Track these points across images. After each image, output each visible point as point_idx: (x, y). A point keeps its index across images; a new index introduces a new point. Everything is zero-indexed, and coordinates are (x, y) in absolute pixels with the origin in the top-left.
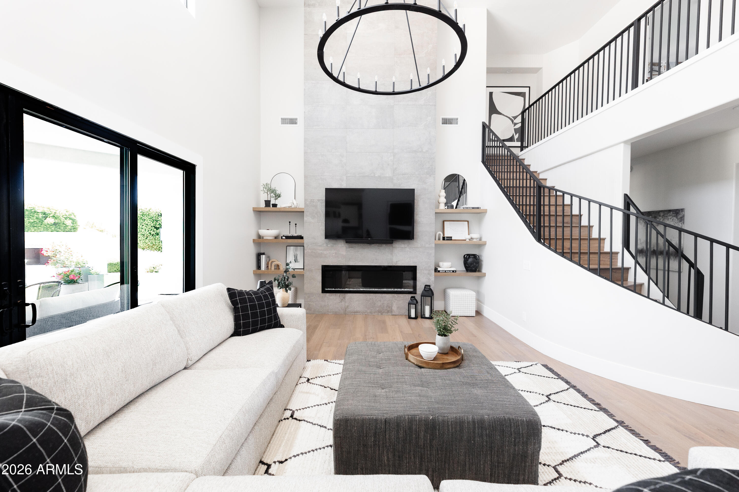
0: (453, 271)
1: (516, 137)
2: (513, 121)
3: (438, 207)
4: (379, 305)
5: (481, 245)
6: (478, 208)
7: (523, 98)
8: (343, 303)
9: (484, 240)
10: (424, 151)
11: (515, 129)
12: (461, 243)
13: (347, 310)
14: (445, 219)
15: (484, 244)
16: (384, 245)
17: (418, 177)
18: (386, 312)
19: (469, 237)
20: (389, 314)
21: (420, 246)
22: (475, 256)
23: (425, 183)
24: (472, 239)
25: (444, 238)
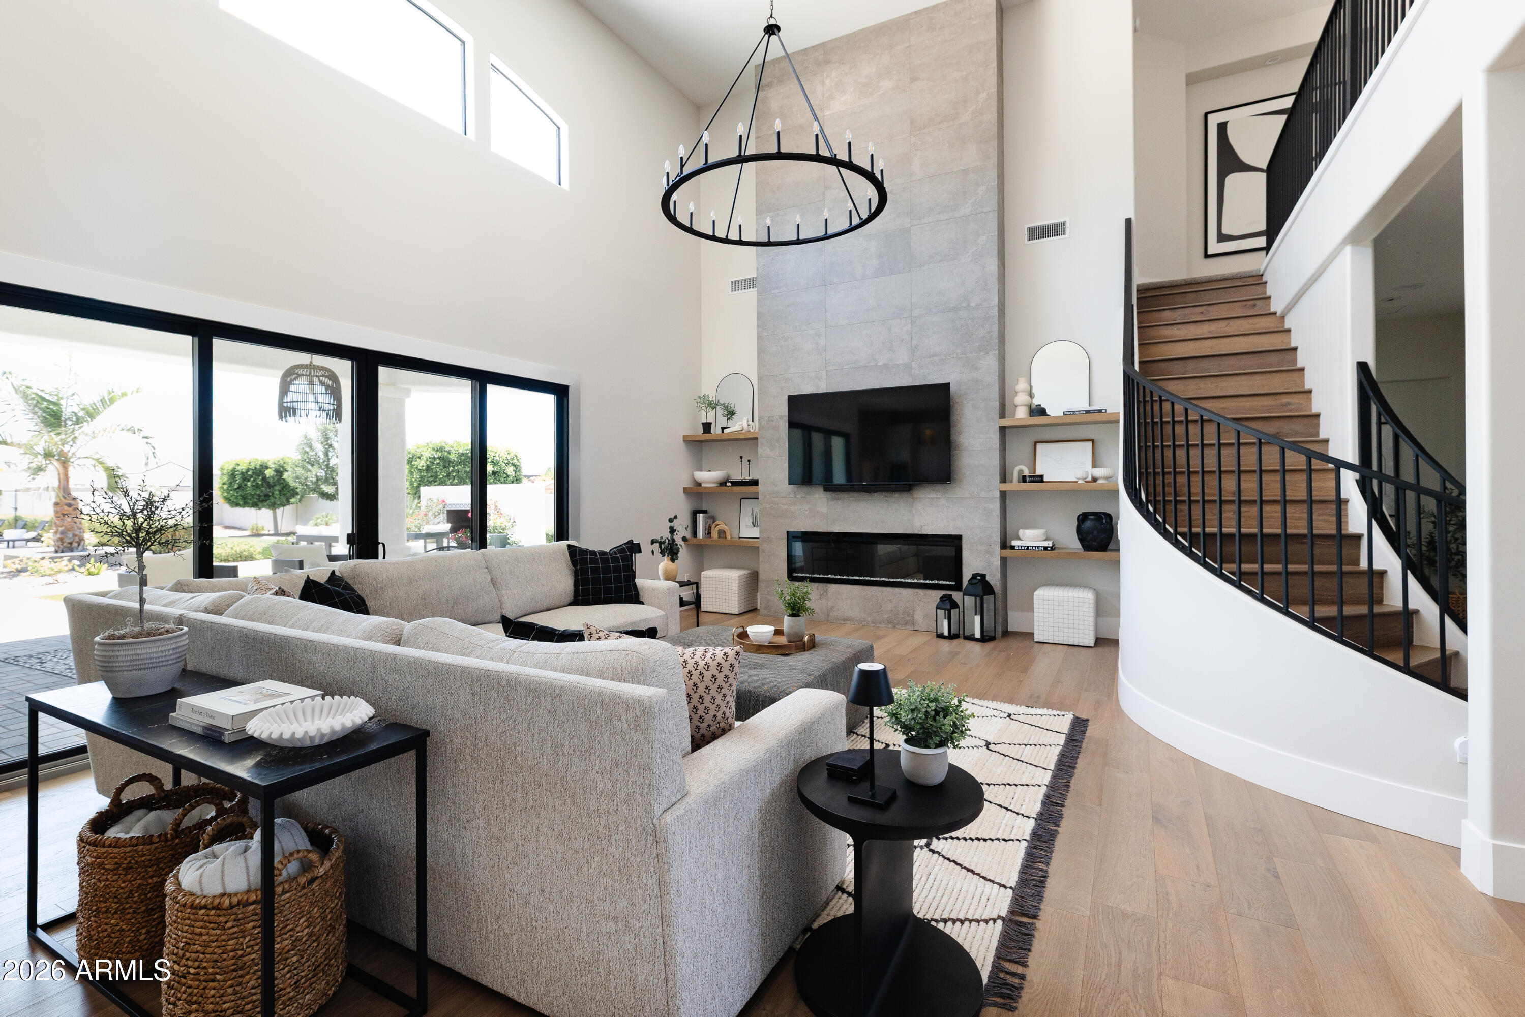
4: (889, 608)
8: (824, 601)
12: (1066, 489)
13: (831, 614)
15: (1117, 489)
16: (897, 495)
17: (960, 358)
18: (903, 623)
20: (907, 627)
21: (967, 495)
22: (1099, 516)
23: (976, 369)
24: (1093, 477)
25: (1023, 479)
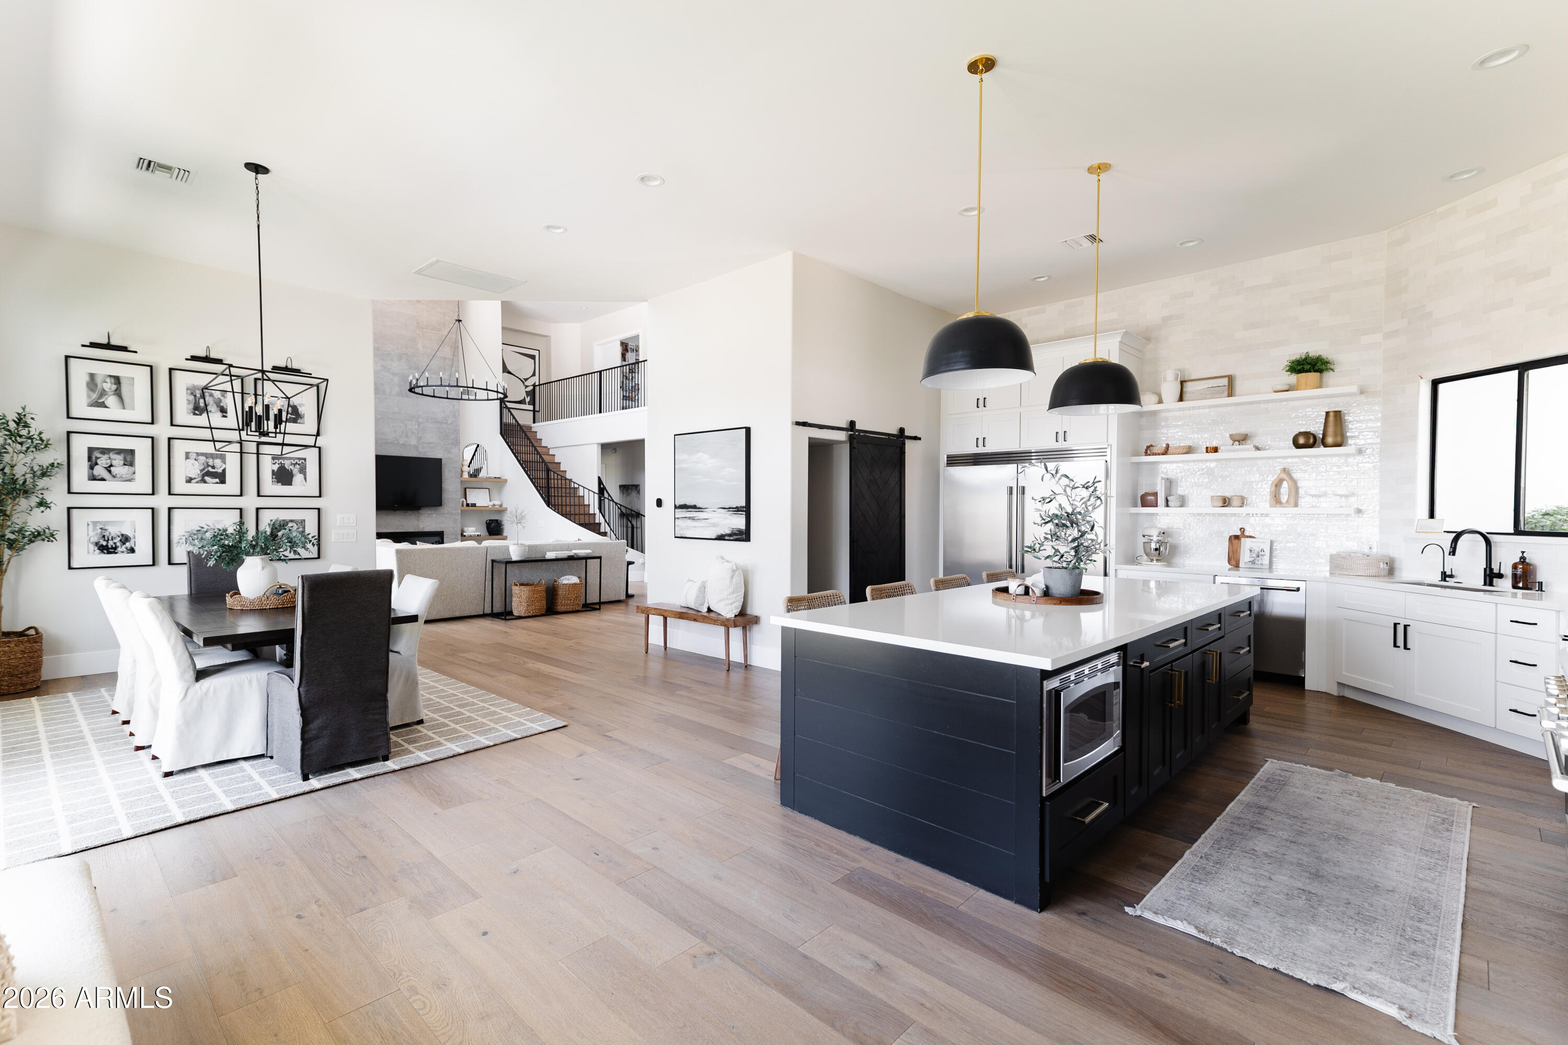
0: (478, 534)
1: (528, 399)
2: (524, 383)
3: (461, 476)
5: (502, 511)
6: (499, 477)
7: (533, 361)
9: (504, 506)
10: (449, 422)
11: (526, 392)
12: (484, 510)
14: (466, 486)
15: (506, 510)
16: (411, 512)
17: (444, 447)
19: (491, 503)
21: (446, 512)
22: (497, 520)
23: (451, 453)
24: (494, 505)
25: (468, 505)
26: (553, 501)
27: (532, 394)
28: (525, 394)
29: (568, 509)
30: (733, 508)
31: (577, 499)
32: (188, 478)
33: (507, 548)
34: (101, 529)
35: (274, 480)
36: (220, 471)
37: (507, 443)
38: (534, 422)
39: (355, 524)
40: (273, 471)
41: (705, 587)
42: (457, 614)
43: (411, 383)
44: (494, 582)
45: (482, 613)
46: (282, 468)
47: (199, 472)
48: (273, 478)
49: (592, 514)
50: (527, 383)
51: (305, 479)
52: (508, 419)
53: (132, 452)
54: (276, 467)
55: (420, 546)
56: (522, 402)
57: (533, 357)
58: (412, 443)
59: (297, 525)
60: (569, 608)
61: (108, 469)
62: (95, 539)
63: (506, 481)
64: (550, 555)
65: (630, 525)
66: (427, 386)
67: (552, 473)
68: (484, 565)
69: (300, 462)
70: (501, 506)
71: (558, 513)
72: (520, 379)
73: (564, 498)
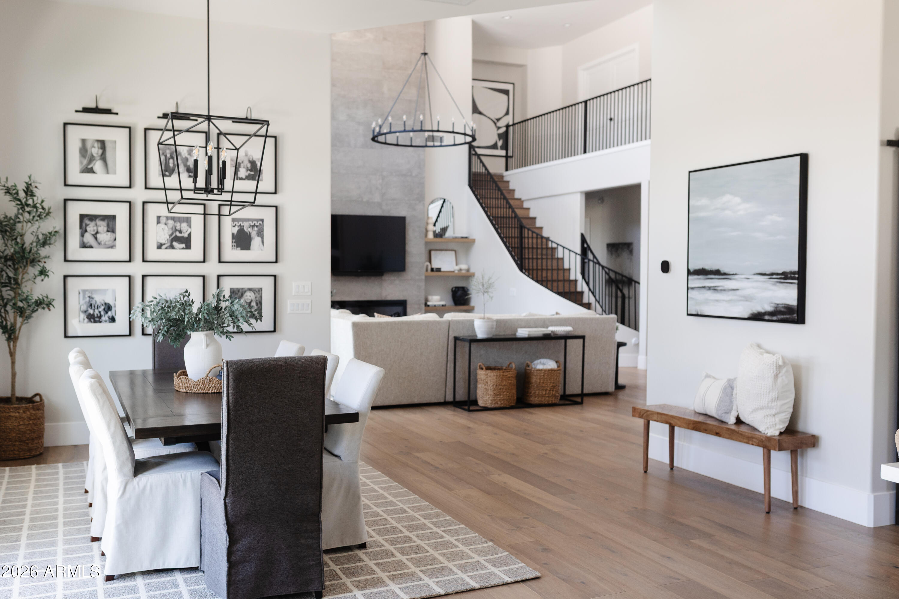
0: (443, 305)
1: (500, 143)
2: (495, 124)
3: (426, 235)
5: (468, 276)
6: (466, 238)
7: (506, 97)
9: (471, 271)
10: (414, 174)
11: (498, 134)
12: (450, 275)
14: (431, 248)
15: (473, 275)
16: (373, 278)
17: (407, 203)
19: (457, 268)
21: (409, 278)
22: (463, 288)
23: (415, 210)
24: (461, 270)
25: (432, 270)
26: (527, 265)
27: (504, 136)
28: (496, 138)
29: (544, 274)
30: (778, 274)
31: (555, 262)
32: (159, 244)
33: (472, 323)
34: (89, 297)
35: (234, 244)
36: (186, 235)
37: (476, 196)
38: (507, 170)
39: (310, 294)
40: (233, 234)
41: (732, 388)
42: (416, 401)
43: (374, 131)
44: (457, 364)
45: (442, 401)
46: (241, 231)
47: (168, 237)
48: (232, 242)
49: (572, 281)
50: (499, 124)
51: (263, 242)
52: (478, 168)
53: (113, 218)
54: (235, 230)
55: (379, 318)
56: (494, 147)
57: (506, 92)
58: (376, 200)
59: (255, 294)
60: (545, 400)
61: (95, 236)
62: (84, 308)
63: (473, 241)
64: (522, 333)
65: (619, 294)
66: (390, 132)
67: (526, 231)
68: (446, 343)
69: (258, 224)
70: (468, 270)
71: (533, 279)
72: (492, 120)
73: (539, 261)
